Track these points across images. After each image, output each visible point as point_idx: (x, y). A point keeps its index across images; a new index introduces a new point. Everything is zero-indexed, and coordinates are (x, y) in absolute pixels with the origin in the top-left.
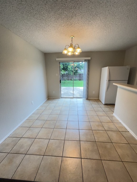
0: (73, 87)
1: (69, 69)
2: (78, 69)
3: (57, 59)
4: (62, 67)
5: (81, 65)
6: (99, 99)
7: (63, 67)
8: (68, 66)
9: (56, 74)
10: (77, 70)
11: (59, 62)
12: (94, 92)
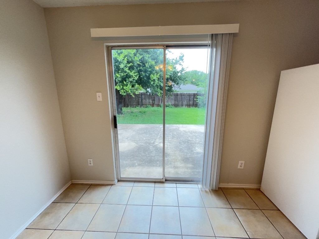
0: (162, 126)
1: (152, 83)
2: (173, 83)
3: (96, 32)
4: (136, 78)
5: (179, 74)
6: (259, 190)
7: (140, 77)
8: (152, 76)
9: (97, 94)
10: (171, 87)
11: (108, 47)
12: (241, 164)
